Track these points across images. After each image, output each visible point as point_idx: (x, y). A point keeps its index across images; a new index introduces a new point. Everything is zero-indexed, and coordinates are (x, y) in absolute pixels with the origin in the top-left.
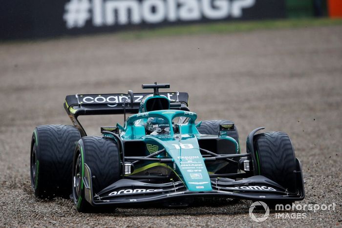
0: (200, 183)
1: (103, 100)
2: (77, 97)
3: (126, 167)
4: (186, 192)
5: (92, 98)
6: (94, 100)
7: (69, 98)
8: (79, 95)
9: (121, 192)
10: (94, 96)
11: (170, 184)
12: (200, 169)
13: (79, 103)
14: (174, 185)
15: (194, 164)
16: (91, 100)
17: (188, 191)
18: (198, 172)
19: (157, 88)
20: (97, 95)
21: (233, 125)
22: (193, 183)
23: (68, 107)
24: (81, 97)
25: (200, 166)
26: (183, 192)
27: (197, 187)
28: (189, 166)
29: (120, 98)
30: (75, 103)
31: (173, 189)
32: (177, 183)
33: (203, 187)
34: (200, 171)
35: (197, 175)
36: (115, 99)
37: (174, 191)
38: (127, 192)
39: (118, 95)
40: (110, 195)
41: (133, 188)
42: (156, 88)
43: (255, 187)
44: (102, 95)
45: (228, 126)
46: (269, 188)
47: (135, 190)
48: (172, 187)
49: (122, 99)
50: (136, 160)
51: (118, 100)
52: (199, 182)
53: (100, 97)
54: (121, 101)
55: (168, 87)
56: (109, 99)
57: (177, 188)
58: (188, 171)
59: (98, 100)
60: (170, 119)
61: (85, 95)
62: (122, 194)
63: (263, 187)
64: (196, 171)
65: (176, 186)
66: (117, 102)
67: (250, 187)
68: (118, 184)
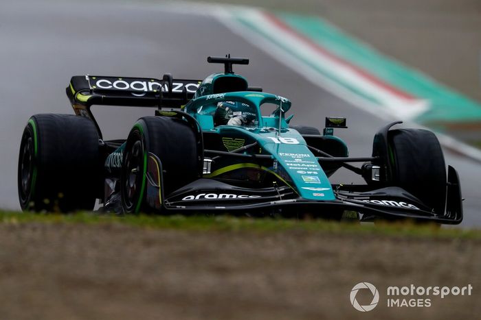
0: (319, 189)
1: (125, 86)
2: (87, 79)
3: (205, 164)
4: (298, 199)
5: (110, 83)
6: (112, 85)
7: (75, 81)
8: (90, 77)
9: (200, 197)
10: (113, 79)
11: (272, 189)
12: (316, 171)
13: (91, 88)
14: (278, 190)
15: (304, 163)
16: (108, 85)
17: (301, 198)
18: (312, 175)
19: (230, 64)
20: (117, 78)
21: (345, 120)
22: (308, 188)
23: (74, 92)
24: (93, 80)
25: (315, 167)
26: (295, 200)
27: (315, 194)
28: (298, 166)
29: (150, 84)
30: (86, 87)
31: (277, 196)
32: (282, 189)
33: (322, 195)
34: (316, 173)
35: (311, 178)
36: (142, 86)
37: (278, 199)
38: (209, 196)
39: (147, 80)
40: (184, 199)
41: (218, 191)
42: (228, 63)
43: (390, 202)
44: (124, 79)
45: (338, 120)
46: (410, 205)
47: (221, 196)
48: (276, 193)
49: (153, 86)
50: (216, 154)
51: (147, 87)
52: (316, 187)
53: (120, 81)
54: (151, 89)
55: (245, 62)
56: (135, 86)
57: (283, 195)
58: (298, 172)
59: (118, 85)
60: (257, 104)
61: (99, 78)
62: (202, 199)
63: (401, 203)
64: (310, 173)
65: (281, 192)
66: (146, 90)
67: (384, 201)
68: (195, 186)
